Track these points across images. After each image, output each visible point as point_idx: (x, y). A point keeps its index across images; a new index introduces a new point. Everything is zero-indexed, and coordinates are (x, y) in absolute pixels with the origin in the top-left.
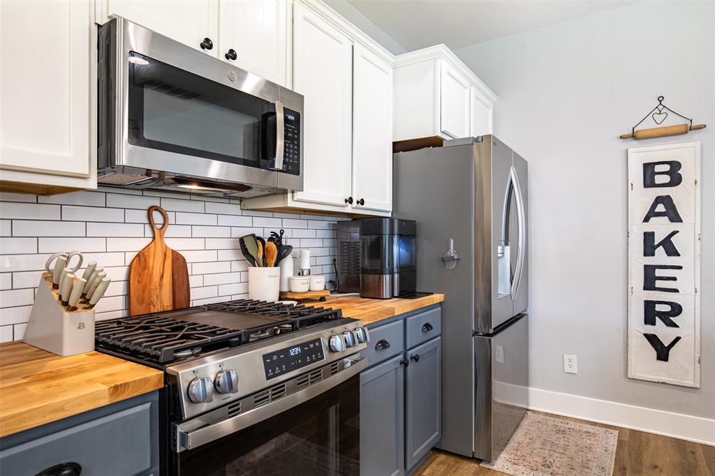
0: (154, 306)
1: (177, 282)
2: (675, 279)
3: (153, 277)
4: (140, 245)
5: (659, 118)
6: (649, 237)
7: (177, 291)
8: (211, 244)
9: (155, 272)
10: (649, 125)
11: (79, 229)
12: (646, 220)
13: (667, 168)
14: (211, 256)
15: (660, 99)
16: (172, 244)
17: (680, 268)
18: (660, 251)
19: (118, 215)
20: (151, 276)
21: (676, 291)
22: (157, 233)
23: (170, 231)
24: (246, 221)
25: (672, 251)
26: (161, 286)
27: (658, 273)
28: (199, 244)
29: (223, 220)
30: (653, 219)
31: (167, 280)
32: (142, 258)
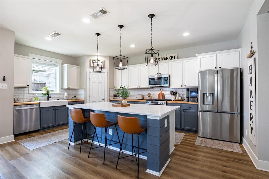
4: (160, 92)
6: (250, 91)
12: (250, 85)
13: (251, 67)
14: (168, 94)
17: (253, 102)
18: (251, 96)
21: (252, 110)
23: (163, 91)
27: (251, 104)
28: (165, 93)
31: (162, 96)
32: (159, 94)
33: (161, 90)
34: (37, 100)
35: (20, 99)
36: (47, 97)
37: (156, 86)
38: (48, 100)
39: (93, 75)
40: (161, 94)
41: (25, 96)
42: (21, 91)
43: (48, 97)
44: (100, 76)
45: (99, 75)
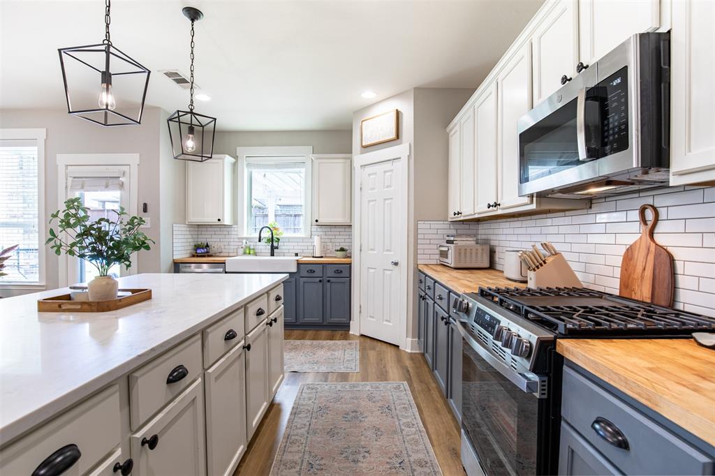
0: (635, 294)
1: (657, 277)
3: (637, 268)
4: (631, 240)
7: (657, 286)
9: (638, 263)
20: (635, 267)
23: (661, 227)
26: (642, 277)
33: (650, 215)
34: (249, 254)
35: (224, 251)
36: (270, 247)
38: (272, 254)
39: (369, 175)
41: (232, 243)
42: (225, 233)
43: (273, 248)
44: (387, 174)
45: (385, 172)
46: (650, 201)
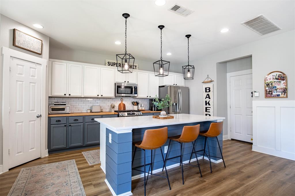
0: (121, 109)
2: (209, 110)
4: (120, 103)
5: (208, 79)
6: (206, 102)
8: (128, 103)
10: (206, 80)
11: (114, 101)
12: (206, 98)
13: (208, 89)
14: (129, 104)
15: (208, 75)
16: (123, 103)
17: (210, 108)
18: (208, 104)
19: (118, 100)
21: (210, 112)
22: (122, 101)
23: (123, 101)
24: (133, 100)
25: (209, 105)
27: (208, 109)
28: (127, 103)
29: (130, 100)
30: (207, 98)
31: (123, 107)
32: (120, 104)
33: (122, 100)
37: (122, 95)
39: (18, 65)
40: (121, 105)
44: (32, 69)
46: (121, 98)
